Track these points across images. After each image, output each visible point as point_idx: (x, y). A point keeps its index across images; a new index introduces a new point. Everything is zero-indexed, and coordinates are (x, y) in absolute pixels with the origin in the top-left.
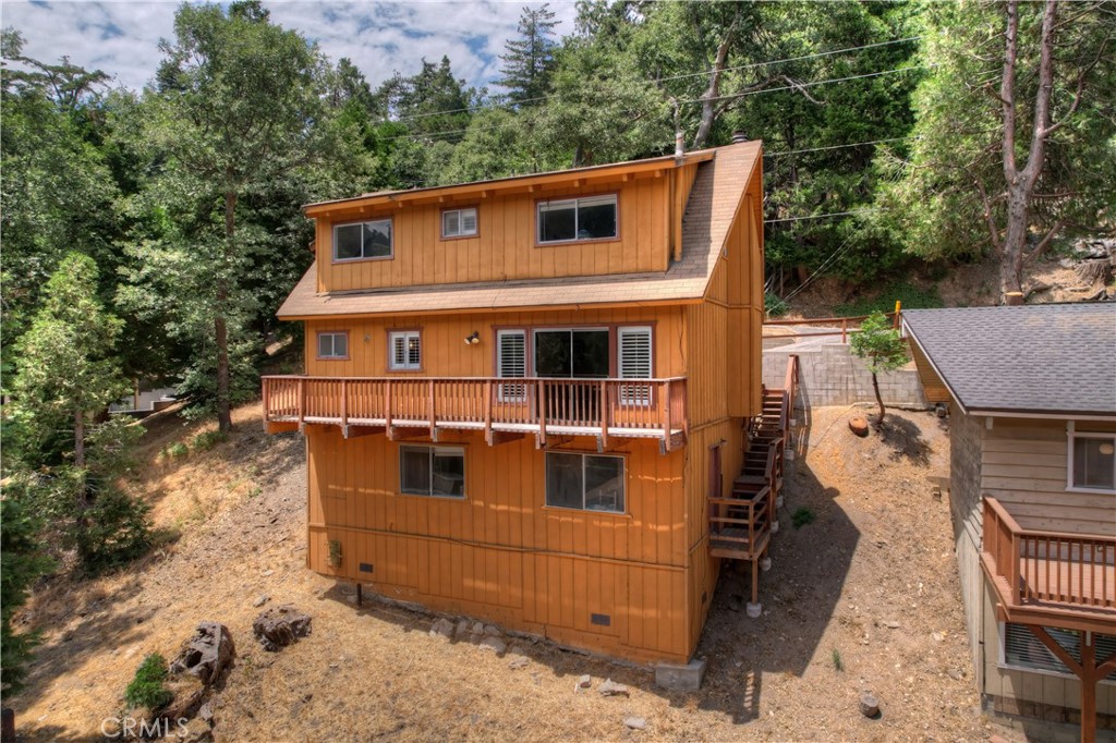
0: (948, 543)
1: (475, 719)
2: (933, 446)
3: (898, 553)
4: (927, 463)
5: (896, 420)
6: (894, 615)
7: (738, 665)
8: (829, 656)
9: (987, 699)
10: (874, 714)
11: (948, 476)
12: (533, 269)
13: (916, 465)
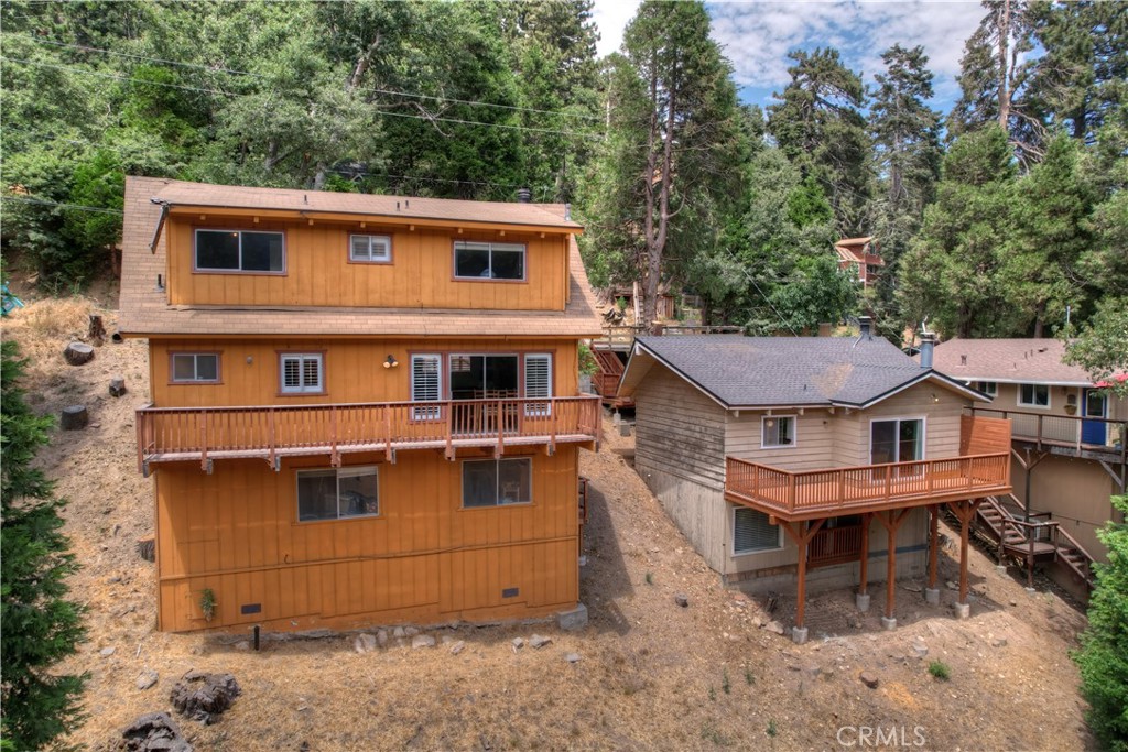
0: (649, 493)
3: (629, 503)
6: (651, 544)
8: (640, 578)
9: (726, 577)
10: (684, 604)
12: (449, 300)
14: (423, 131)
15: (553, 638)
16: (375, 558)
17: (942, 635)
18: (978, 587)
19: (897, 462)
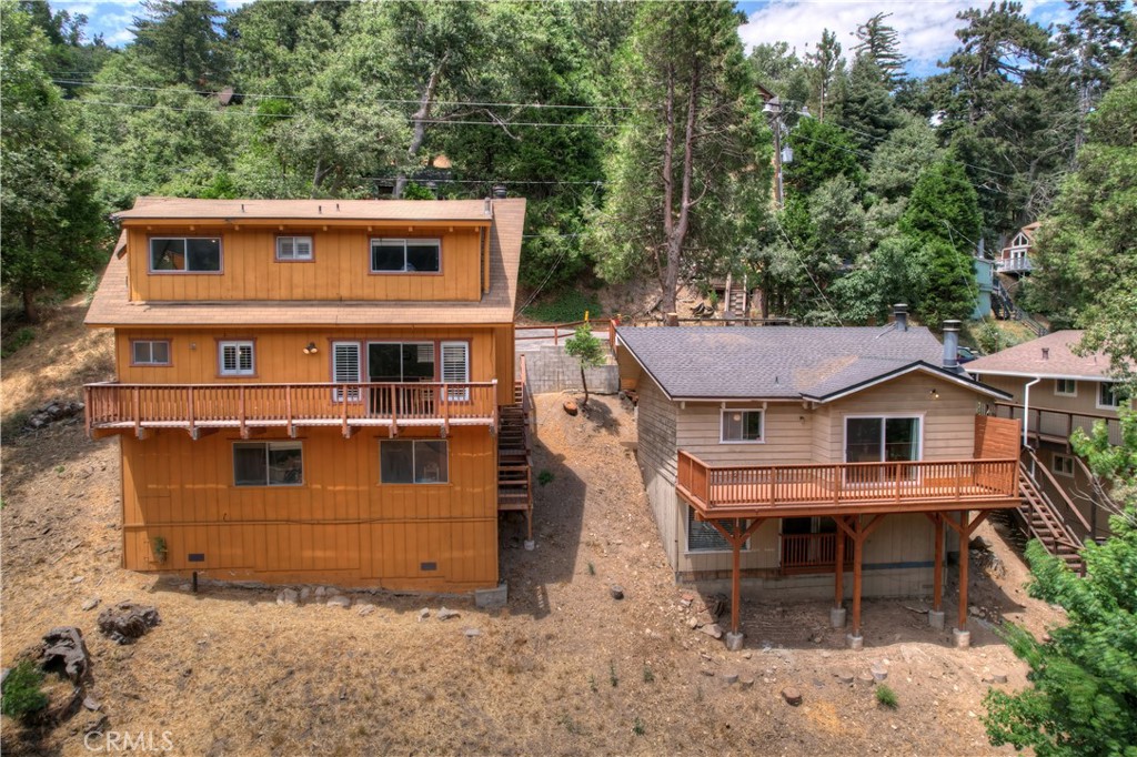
0: (641, 486)
1: (351, 655)
2: (621, 422)
3: (612, 495)
4: (618, 433)
5: (596, 403)
6: (617, 536)
7: (529, 583)
8: (587, 567)
9: (679, 574)
10: (620, 596)
11: (636, 440)
12: (367, 293)
13: (612, 434)
14: (494, 136)
15: (462, 613)
16: (300, 522)
17: (914, 661)
18: (1010, 616)
19: (883, 461)
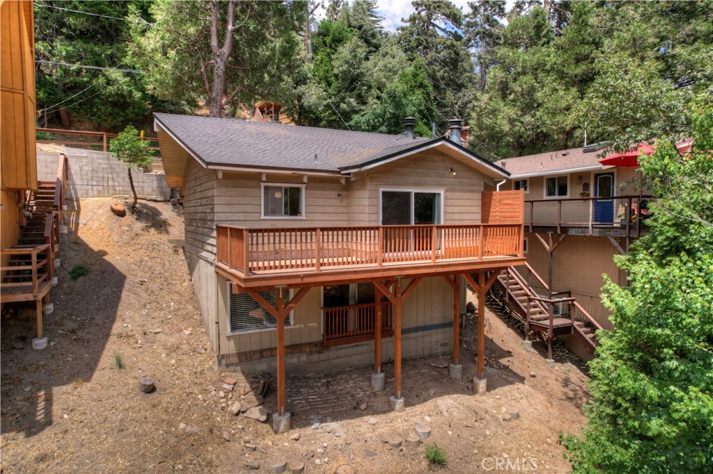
0: (187, 277)
2: (170, 221)
3: (155, 286)
4: (167, 232)
5: (145, 206)
6: (157, 325)
8: (113, 361)
9: (221, 358)
10: (151, 389)
11: (183, 238)
13: (161, 233)
